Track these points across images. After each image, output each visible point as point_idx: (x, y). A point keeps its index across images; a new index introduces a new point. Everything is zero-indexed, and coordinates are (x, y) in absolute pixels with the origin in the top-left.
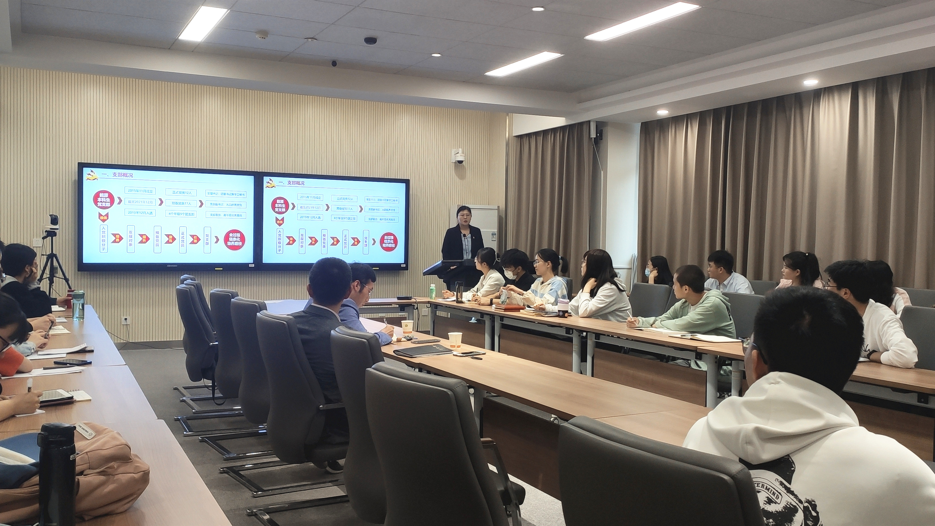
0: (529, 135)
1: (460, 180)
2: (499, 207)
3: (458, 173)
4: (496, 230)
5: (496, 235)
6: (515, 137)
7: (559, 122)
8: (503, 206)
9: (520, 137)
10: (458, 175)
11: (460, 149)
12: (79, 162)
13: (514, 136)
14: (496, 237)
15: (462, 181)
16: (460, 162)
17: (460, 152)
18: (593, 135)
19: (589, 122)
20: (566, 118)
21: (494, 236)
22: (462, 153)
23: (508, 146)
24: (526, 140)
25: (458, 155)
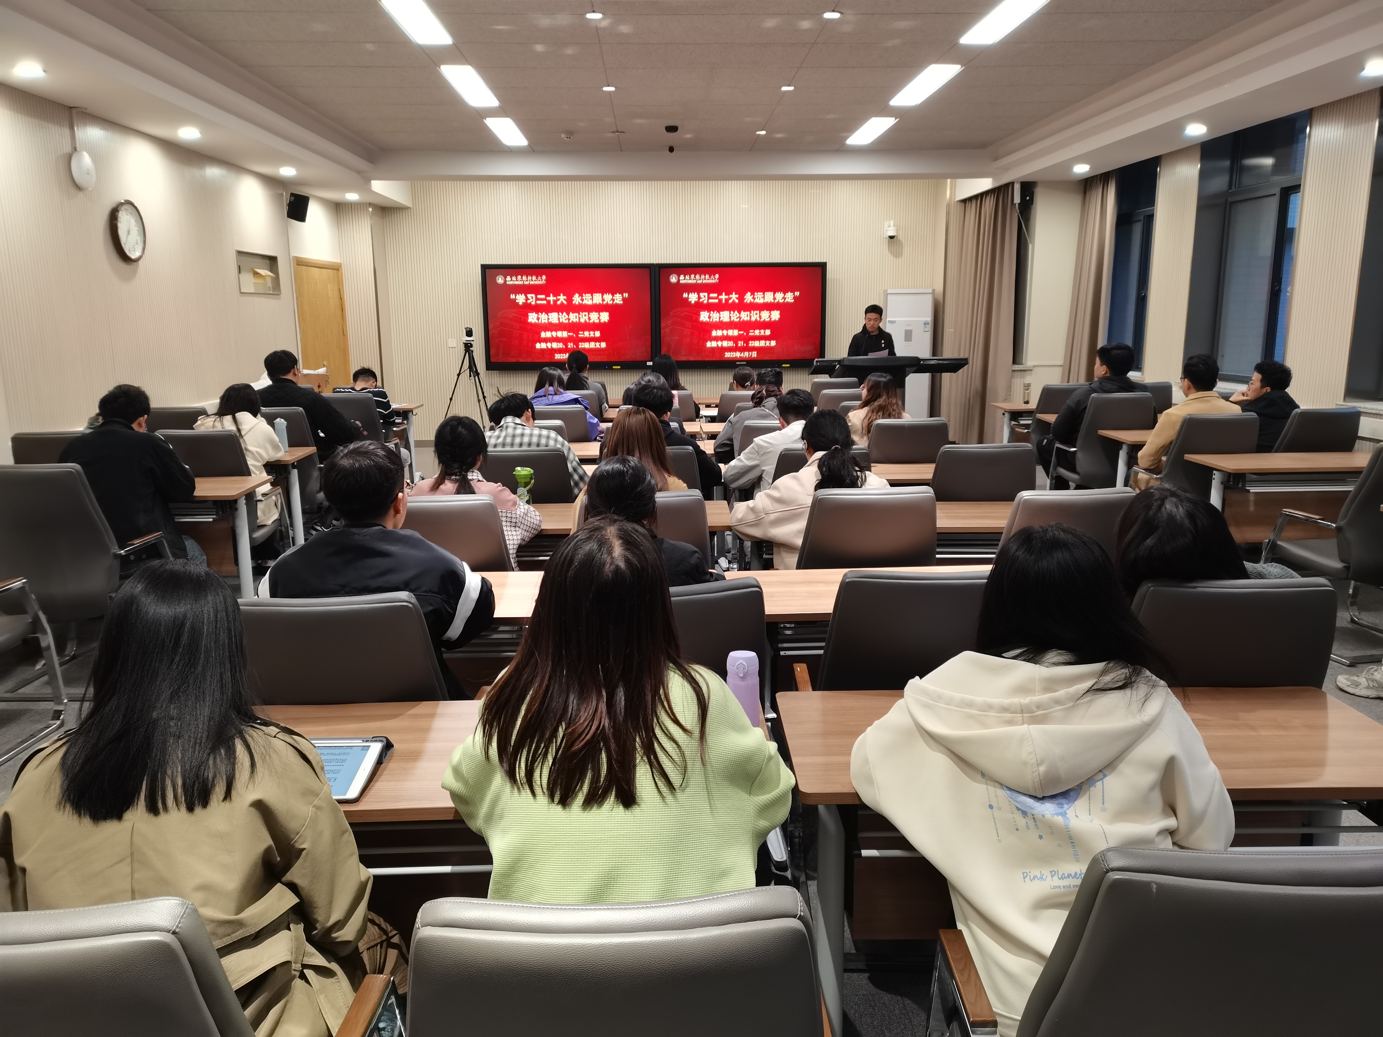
0: (970, 199)
1: (895, 259)
2: (934, 290)
3: (892, 249)
4: (929, 318)
5: (928, 324)
6: (959, 203)
7: (985, 184)
8: (939, 288)
9: (964, 201)
10: (892, 253)
11: (892, 222)
12: (482, 263)
13: (958, 201)
14: (930, 328)
15: (897, 260)
16: (892, 237)
17: (892, 225)
18: (1017, 200)
19: (1012, 183)
20: (993, 178)
21: (927, 326)
22: (894, 225)
23: (948, 214)
24: (968, 204)
25: (889, 228)
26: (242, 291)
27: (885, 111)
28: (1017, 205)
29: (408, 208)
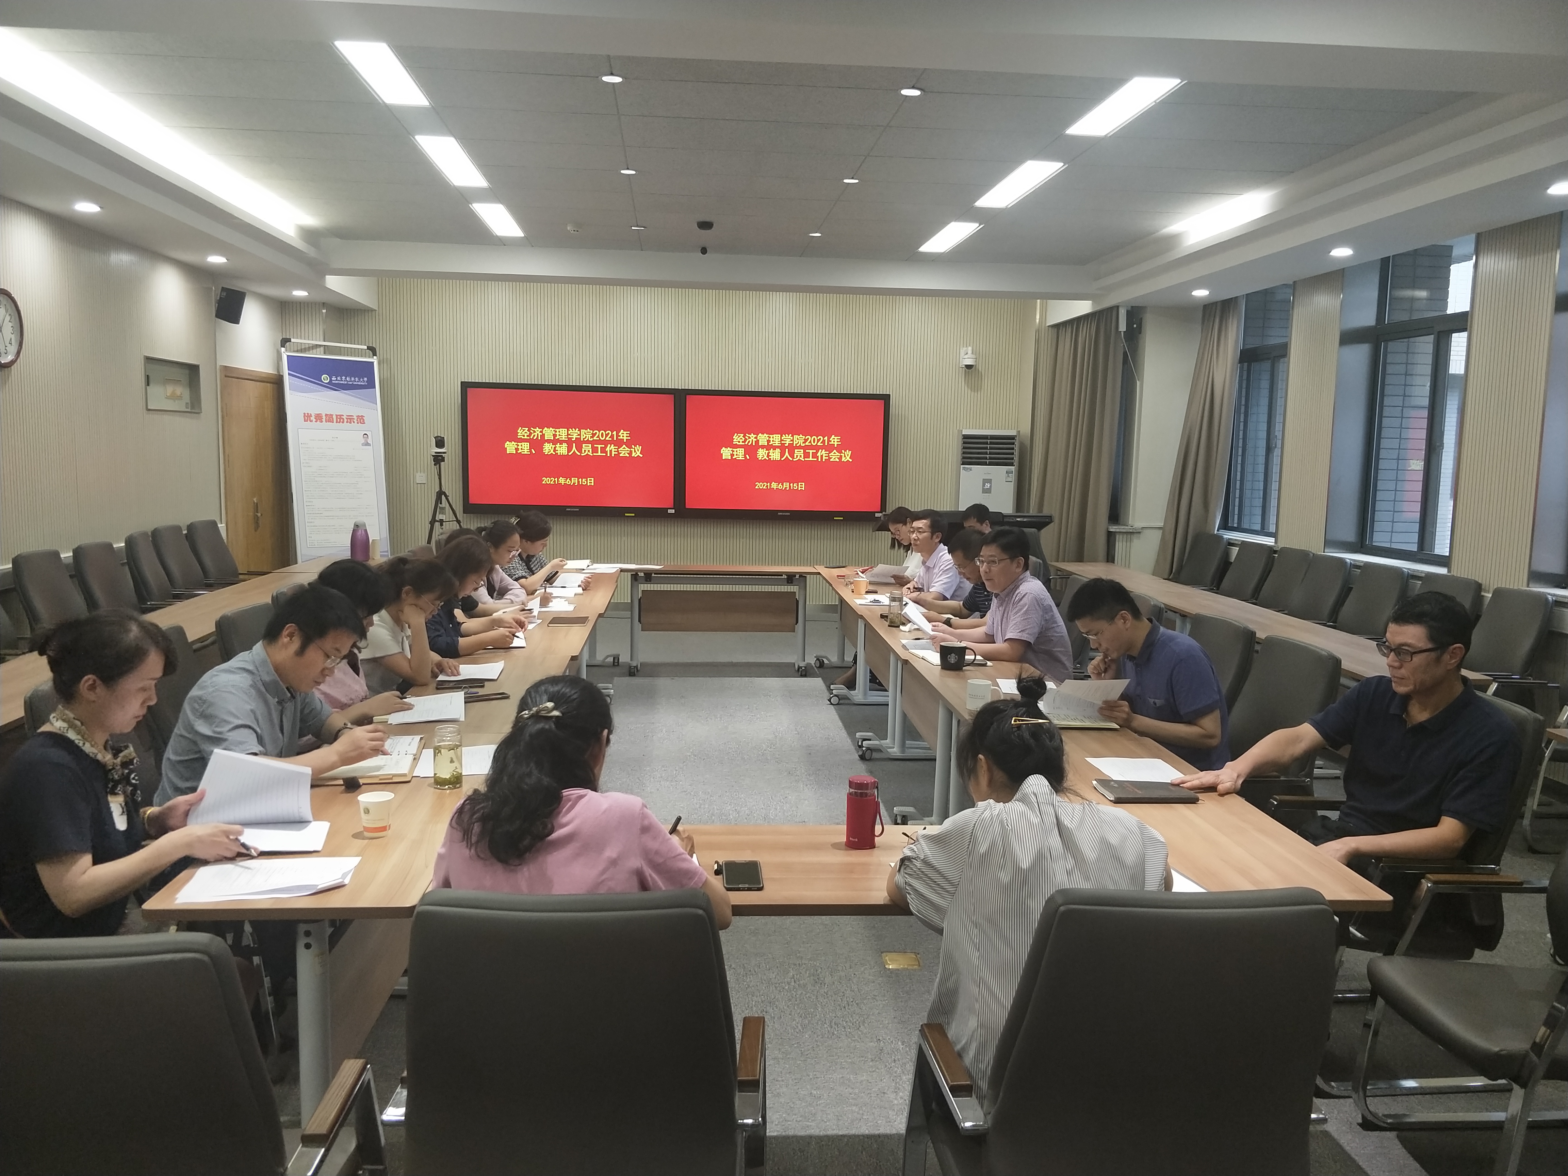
0: (1064, 324)
1: (973, 393)
2: (1019, 433)
3: (970, 381)
5: (1013, 473)
6: (1050, 328)
7: (1083, 307)
8: (1027, 431)
9: (1057, 326)
10: (970, 386)
11: (970, 348)
12: (463, 380)
13: (1049, 326)
14: (1014, 477)
15: (976, 394)
16: (969, 367)
17: (970, 352)
18: (1123, 327)
19: (1118, 307)
20: (1092, 301)
21: (1010, 475)
22: (972, 353)
23: (1037, 341)
24: (1062, 331)
25: (966, 356)
26: (149, 408)
27: (969, 213)
28: (1122, 333)
29: (372, 310)
